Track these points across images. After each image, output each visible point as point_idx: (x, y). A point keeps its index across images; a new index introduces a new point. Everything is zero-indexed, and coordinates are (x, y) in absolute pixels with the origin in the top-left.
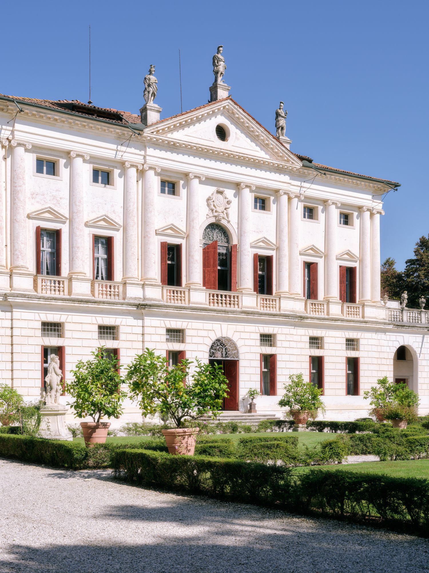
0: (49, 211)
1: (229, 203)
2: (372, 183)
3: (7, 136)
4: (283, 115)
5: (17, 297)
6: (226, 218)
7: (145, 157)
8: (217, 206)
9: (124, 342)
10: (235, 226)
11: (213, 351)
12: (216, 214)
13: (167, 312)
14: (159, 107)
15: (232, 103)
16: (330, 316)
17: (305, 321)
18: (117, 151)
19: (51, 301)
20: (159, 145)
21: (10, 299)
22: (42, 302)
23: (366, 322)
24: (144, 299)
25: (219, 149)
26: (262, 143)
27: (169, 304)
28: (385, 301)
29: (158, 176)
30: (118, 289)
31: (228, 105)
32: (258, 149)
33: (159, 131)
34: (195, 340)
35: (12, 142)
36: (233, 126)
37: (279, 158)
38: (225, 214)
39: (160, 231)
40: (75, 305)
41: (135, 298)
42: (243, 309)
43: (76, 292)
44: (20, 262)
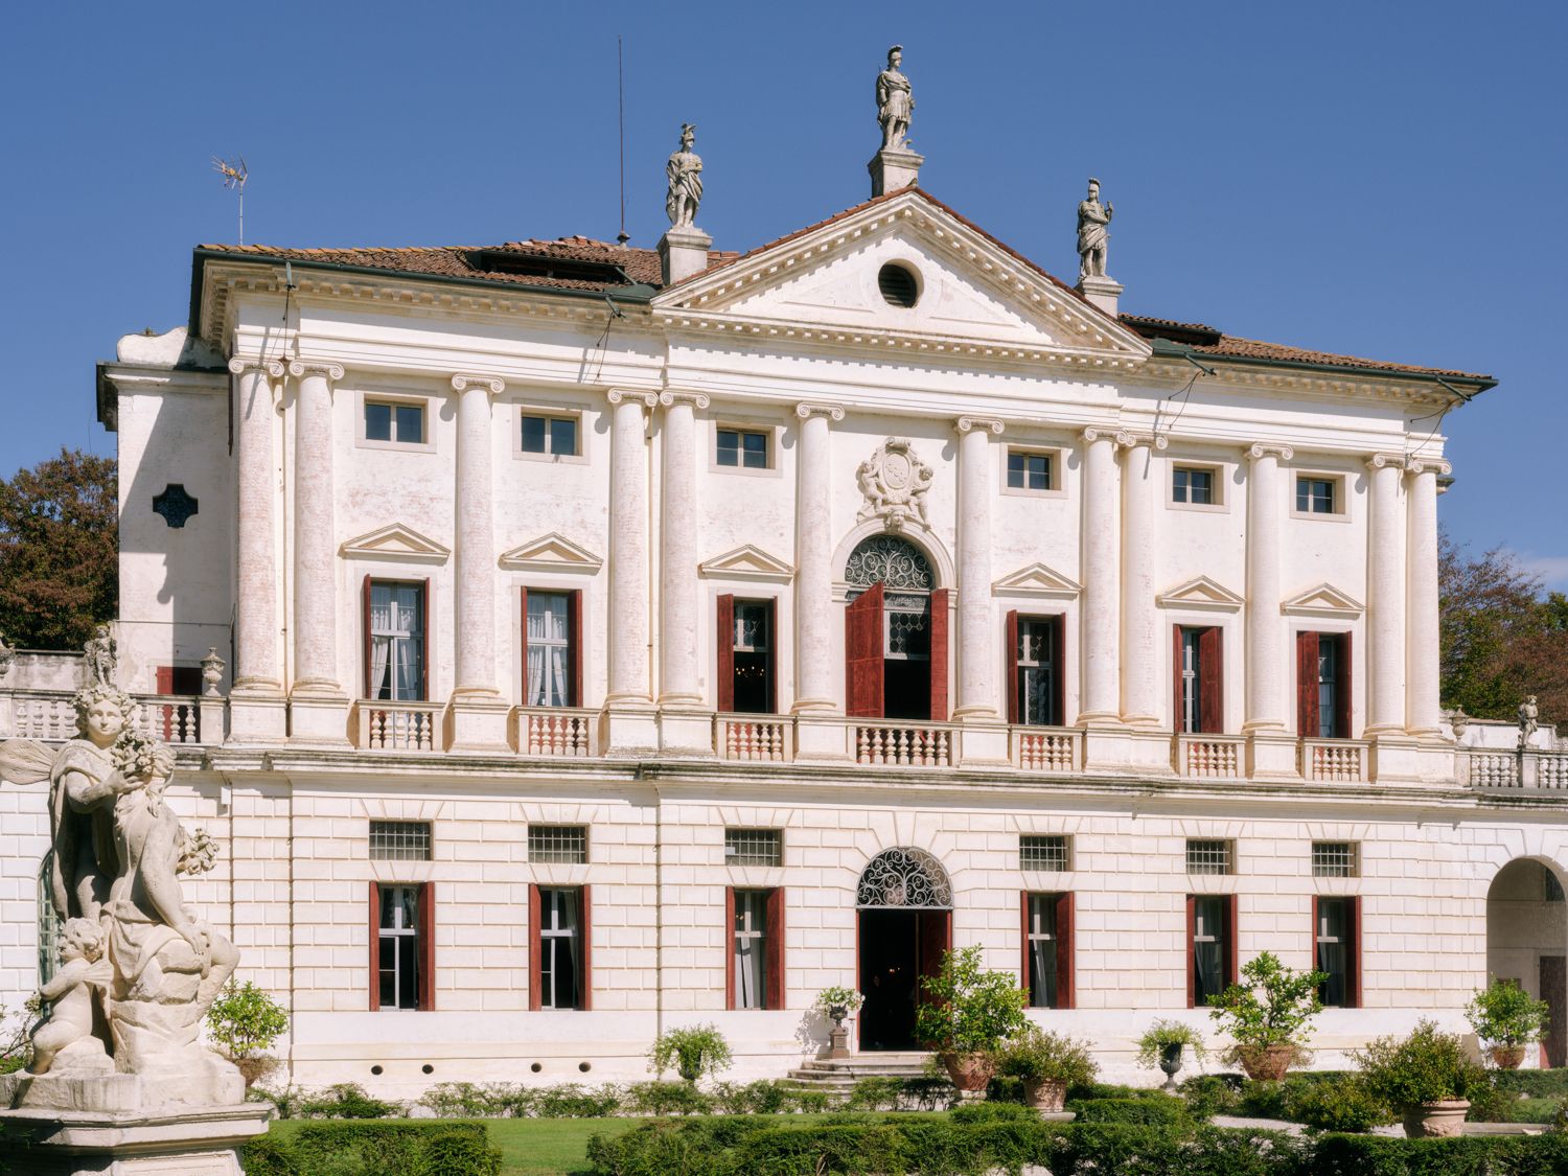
0: (397, 533)
1: (925, 475)
2: (1399, 385)
3: (282, 352)
4: (1099, 215)
5: (298, 759)
6: (919, 518)
7: (664, 372)
8: (886, 488)
9: (602, 867)
10: (948, 539)
11: (871, 886)
12: (885, 509)
13: (727, 784)
14: (704, 235)
15: (920, 201)
16: (1255, 779)
17: (1167, 795)
18: (584, 362)
19: (390, 765)
20: (704, 336)
21: (279, 766)
22: (365, 769)
23: (1378, 793)
24: (661, 750)
25: (881, 330)
26: (1023, 301)
27: (733, 762)
28: (1459, 729)
29: (709, 419)
30: (586, 727)
31: (910, 208)
32: (1014, 318)
33: (699, 298)
34: (812, 857)
35: (292, 368)
36: (932, 262)
37: (1080, 338)
38: (916, 509)
39: (712, 565)
40: (458, 773)
41: (635, 751)
42: (962, 768)
43: (464, 740)
44: (313, 671)
